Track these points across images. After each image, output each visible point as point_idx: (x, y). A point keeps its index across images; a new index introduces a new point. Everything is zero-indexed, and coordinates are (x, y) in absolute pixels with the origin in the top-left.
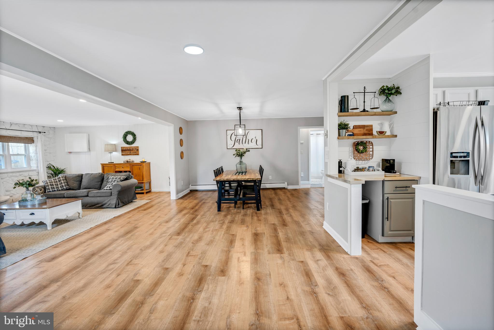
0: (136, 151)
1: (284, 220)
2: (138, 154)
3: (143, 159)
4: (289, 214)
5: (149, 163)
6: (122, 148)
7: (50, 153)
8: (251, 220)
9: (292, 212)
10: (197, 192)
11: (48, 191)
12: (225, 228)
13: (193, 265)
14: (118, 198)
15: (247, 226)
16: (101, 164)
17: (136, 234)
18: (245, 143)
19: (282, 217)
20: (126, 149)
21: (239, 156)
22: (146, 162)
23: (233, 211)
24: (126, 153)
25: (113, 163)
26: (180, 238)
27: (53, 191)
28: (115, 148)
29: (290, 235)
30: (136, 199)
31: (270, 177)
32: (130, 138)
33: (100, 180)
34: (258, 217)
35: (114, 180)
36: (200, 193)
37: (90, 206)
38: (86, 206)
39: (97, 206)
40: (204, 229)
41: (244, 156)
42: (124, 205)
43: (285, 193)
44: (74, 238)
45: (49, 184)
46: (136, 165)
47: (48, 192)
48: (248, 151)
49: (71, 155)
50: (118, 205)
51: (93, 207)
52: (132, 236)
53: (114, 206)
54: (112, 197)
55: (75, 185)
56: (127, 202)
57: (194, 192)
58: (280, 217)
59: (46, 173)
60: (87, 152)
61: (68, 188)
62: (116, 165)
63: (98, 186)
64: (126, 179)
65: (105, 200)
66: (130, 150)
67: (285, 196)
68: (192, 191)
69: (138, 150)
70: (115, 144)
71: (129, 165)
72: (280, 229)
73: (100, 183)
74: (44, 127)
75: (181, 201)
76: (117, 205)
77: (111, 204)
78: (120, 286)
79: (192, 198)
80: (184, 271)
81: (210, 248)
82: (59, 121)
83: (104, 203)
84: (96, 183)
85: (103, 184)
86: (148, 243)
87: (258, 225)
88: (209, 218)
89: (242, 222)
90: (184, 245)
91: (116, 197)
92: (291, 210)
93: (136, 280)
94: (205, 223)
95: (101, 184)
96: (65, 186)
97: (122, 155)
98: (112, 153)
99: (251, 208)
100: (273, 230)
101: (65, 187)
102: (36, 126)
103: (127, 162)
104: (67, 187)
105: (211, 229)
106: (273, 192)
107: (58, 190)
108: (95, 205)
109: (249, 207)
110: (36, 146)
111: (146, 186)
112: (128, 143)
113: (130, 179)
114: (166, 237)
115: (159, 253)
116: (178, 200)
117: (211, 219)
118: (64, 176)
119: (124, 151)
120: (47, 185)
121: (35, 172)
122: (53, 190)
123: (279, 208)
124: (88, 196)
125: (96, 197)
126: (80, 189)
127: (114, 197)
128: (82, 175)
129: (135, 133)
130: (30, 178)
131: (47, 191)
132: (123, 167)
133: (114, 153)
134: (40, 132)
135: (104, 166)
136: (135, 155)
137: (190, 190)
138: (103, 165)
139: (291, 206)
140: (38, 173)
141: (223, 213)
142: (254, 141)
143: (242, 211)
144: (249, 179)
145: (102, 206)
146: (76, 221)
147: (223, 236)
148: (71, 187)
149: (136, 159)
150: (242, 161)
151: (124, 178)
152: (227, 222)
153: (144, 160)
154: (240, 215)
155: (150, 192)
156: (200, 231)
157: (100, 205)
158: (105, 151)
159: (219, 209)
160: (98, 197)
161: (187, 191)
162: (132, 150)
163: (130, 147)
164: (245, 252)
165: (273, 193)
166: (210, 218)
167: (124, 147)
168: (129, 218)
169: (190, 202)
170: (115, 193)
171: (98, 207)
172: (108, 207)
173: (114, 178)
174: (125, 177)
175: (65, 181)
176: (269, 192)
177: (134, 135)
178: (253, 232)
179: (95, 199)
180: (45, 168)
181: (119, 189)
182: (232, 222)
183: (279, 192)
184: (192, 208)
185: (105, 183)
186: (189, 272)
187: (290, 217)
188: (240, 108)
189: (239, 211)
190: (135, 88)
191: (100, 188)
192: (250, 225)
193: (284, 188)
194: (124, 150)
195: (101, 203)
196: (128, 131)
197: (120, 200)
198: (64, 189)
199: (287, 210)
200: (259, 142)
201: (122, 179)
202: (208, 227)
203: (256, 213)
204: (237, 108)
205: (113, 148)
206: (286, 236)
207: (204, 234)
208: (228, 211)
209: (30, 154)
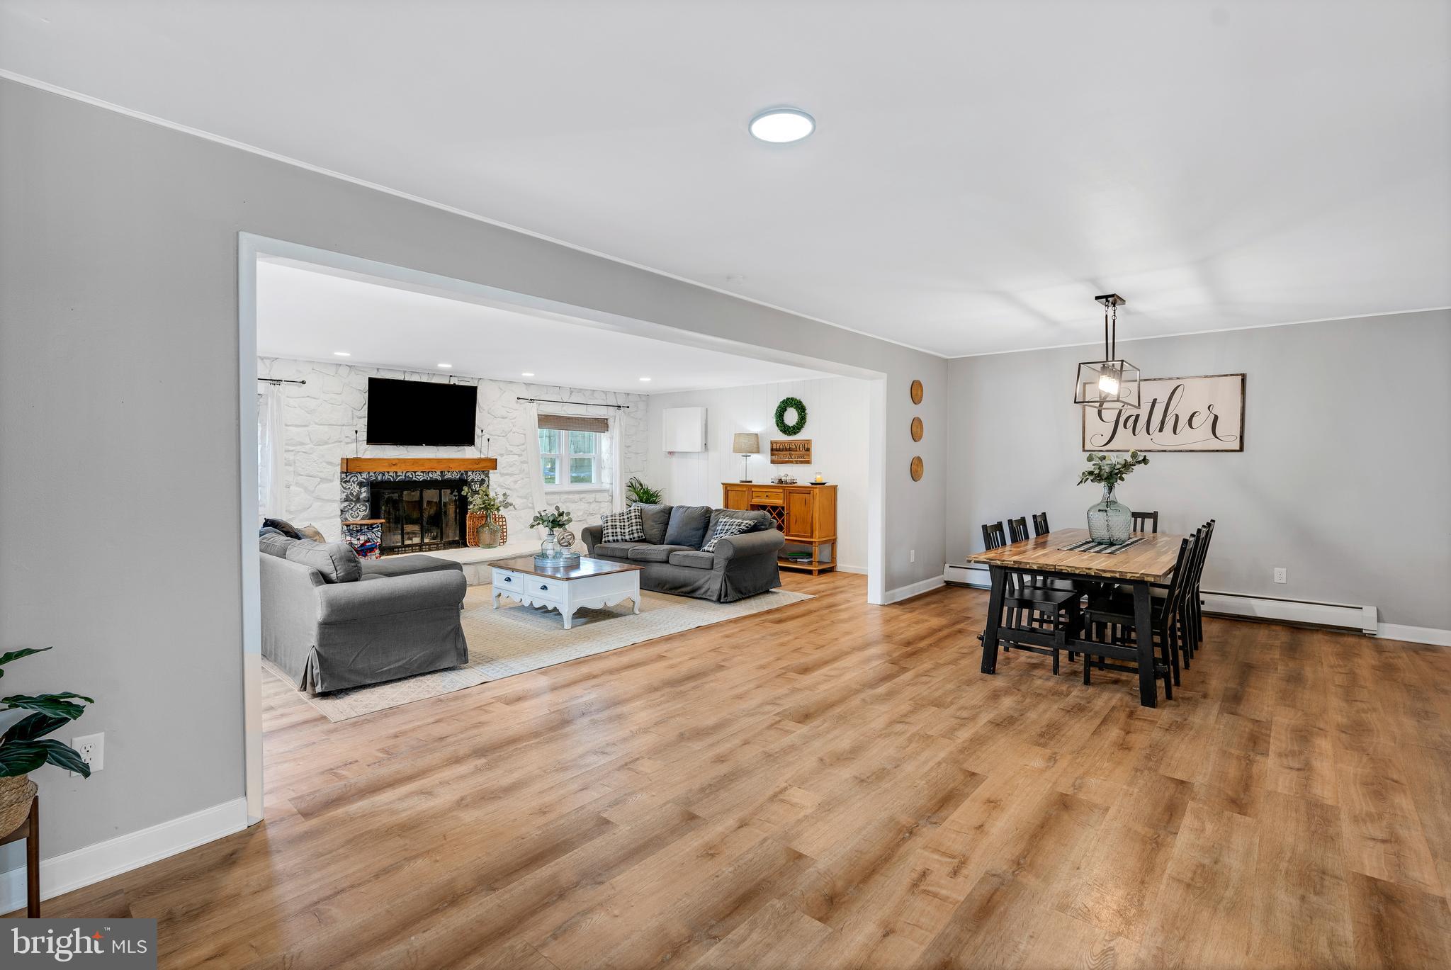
0: (801, 454)
1: (1250, 777)
2: (808, 462)
3: (818, 477)
4: (1302, 757)
5: (834, 488)
6: (772, 443)
7: (638, 453)
8: (1088, 735)
9: (1321, 754)
10: (965, 591)
11: (606, 539)
12: (959, 741)
13: (765, 835)
14: (728, 578)
15: (1053, 759)
16: (723, 484)
17: (707, 686)
18: (1161, 430)
19: (1250, 762)
20: (781, 447)
21: (1097, 477)
22: (824, 484)
23: (1039, 682)
24: (781, 456)
25: (751, 482)
26: (798, 732)
27: (614, 541)
28: (756, 443)
29: (1234, 863)
30: (779, 585)
31: (1280, 575)
32: (791, 417)
33: (702, 525)
34: (1128, 733)
35: (727, 527)
36: (975, 594)
37: (671, 589)
38: (664, 586)
39: (683, 590)
40: (892, 723)
41: (1122, 479)
42: (743, 599)
43: (1347, 655)
44: (585, 661)
45: (610, 524)
46: (798, 491)
47: (605, 542)
48: (1139, 462)
49: (674, 459)
50: (726, 595)
51: (677, 592)
52: (694, 688)
53: (715, 598)
54: (713, 571)
55: (654, 531)
56: (750, 592)
57: (956, 588)
58: (1238, 758)
59: (625, 498)
60: (702, 452)
61: (642, 536)
62: (753, 489)
63: (695, 540)
64: (754, 529)
65: (701, 578)
66: (790, 450)
67: (1340, 666)
68: (950, 586)
69: (808, 450)
70: (757, 434)
71: (781, 491)
72: (1197, 817)
73: (700, 532)
74: (628, 394)
75: (896, 611)
76: (723, 596)
77: (710, 590)
78: (562, 821)
79: (935, 608)
80: (728, 845)
81: (858, 797)
82: (642, 379)
83: (697, 584)
84: (694, 533)
85: (706, 536)
86: (711, 721)
87: (1106, 765)
88: (934, 688)
89: (1042, 735)
90: (792, 759)
91: (722, 573)
92: (1324, 744)
93: (605, 819)
94: (911, 702)
95: (704, 536)
96: (638, 532)
97: (773, 462)
98: (750, 456)
99: (1125, 689)
100: (1160, 810)
101: (636, 535)
102: (615, 393)
103: (781, 481)
104: (640, 534)
105: (913, 729)
106: (1283, 636)
107: (622, 539)
108: (680, 587)
109: (1116, 682)
110: (612, 438)
111: (821, 554)
112: (786, 429)
113: (767, 529)
114: (767, 716)
115: (712, 762)
116: (887, 608)
117: (937, 694)
118: (640, 508)
119: (780, 453)
120: (606, 525)
121: (606, 494)
122: (615, 538)
123: (1262, 716)
124: (667, 562)
125: (684, 568)
126: (663, 544)
127: (716, 573)
128: (672, 508)
129: (805, 403)
130: (557, 508)
131: (603, 540)
132: (767, 494)
133: (755, 457)
134: (619, 407)
135: (728, 488)
136: (802, 462)
137: (945, 582)
138: (726, 488)
139: (1340, 719)
140: (612, 496)
141: (998, 682)
142: (1204, 422)
143: (1077, 692)
144: (1104, 571)
145: (694, 591)
146: (623, 618)
147: (932, 768)
148: (647, 537)
149: (801, 475)
150: (1112, 499)
151: (750, 525)
152: (984, 718)
153: (819, 479)
154: (1055, 707)
155: (831, 570)
156: (873, 725)
157: (688, 589)
158: (735, 451)
159: (989, 666)
160: (687, 568)
161: (935, 583)
162: (794, 451)
163: (790, 443)
164: (967, 859)
165: (1278, 643)
166: (936, 690)
167: (776, 443)
168: (727, 636)
169: (917, 623)
170: (720, 564)
171: (685, 593)
172: (704, 597)
173: (728, 524)
174: (753, 524)
175: (638, 520)
176: (1262, 634)
177: (801, 408)
178: (1061, 789)
179: (682, 571)
180: (625, 488)
181: (729, 553)
182: (1004, 724)
183: (1320, 645)
184: (908, 644)
185: (710, 532)
186: (737, 855)
187: (1294, 774)
188: (1111, 300)
189: (1064, 688)
190: (729, 278)
191: (698, 546)
192: (1069, 757)
193: (1357, 632)
194: (777, 450)
195: (690, 585)
196: (788, 399)
197: (732, 583)
198: (634, 538)
199: (1303, 735)
200: (1228, 428)
201: (744, 528)
202: (906, 720)
203: (1131, 715)
204: (1097, 298)
205: (750, 445)
206: (1207, 861)
207: (876, 741)
208: (1020, 680)
209: (602, 456)
